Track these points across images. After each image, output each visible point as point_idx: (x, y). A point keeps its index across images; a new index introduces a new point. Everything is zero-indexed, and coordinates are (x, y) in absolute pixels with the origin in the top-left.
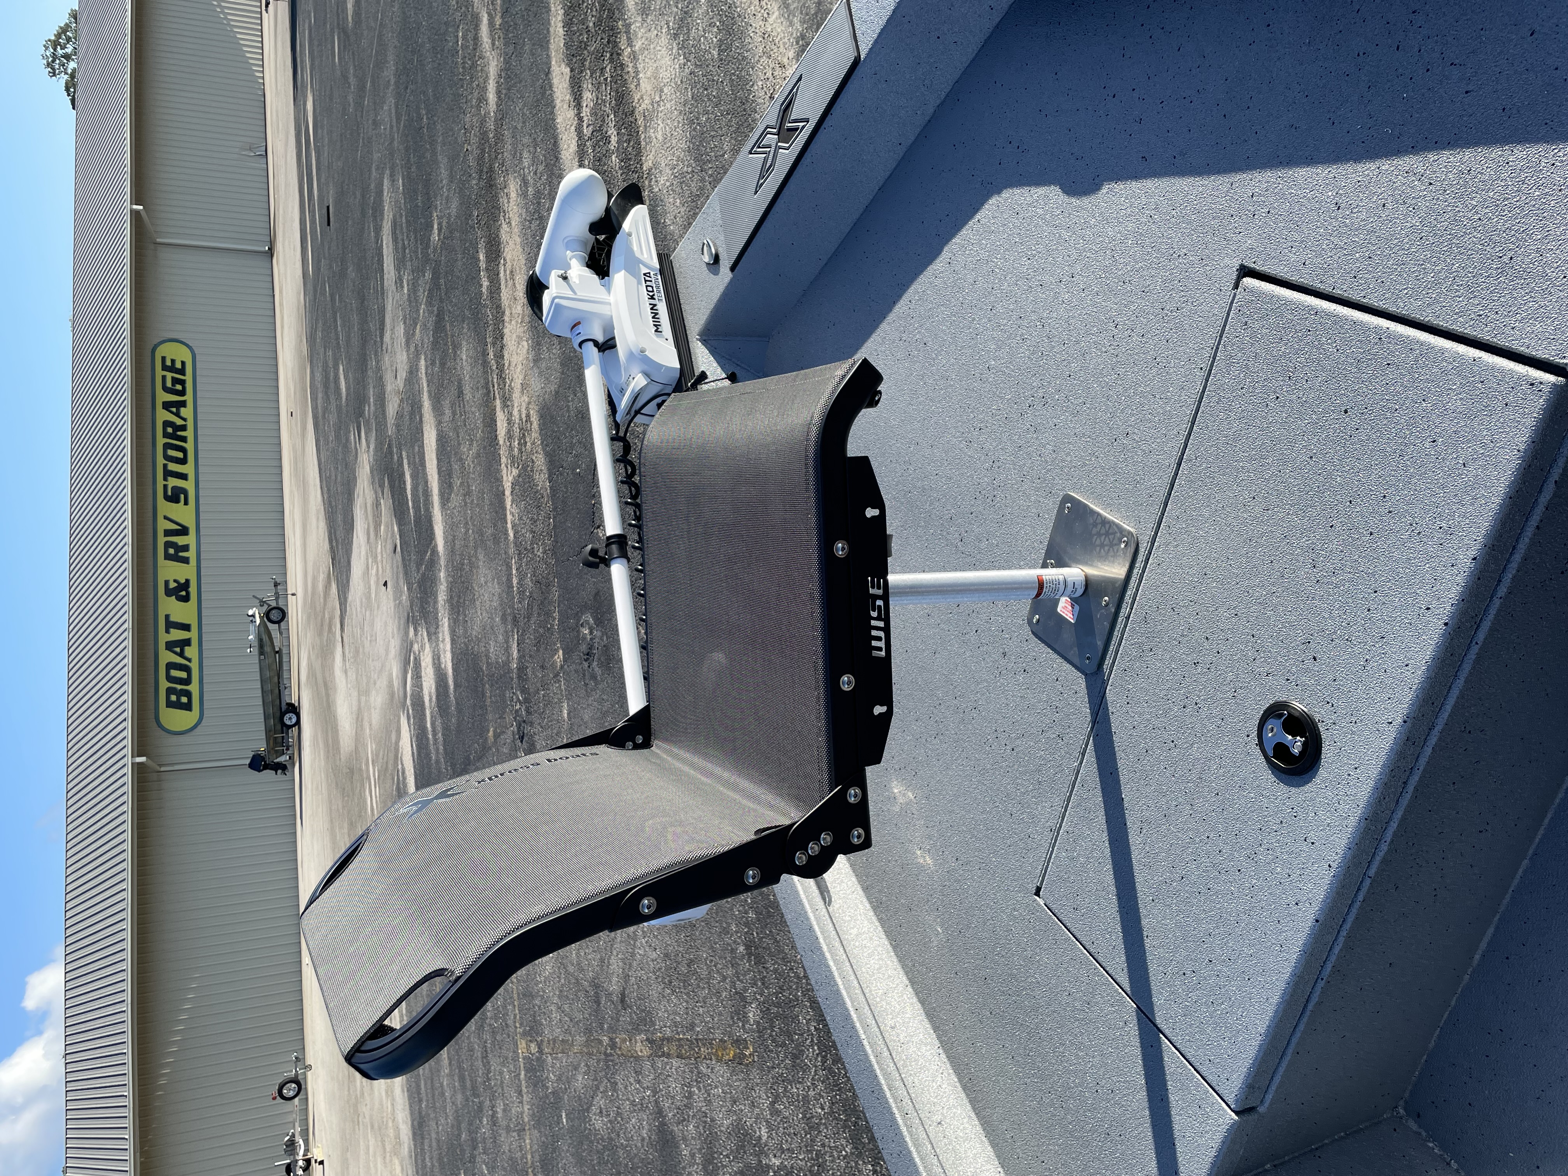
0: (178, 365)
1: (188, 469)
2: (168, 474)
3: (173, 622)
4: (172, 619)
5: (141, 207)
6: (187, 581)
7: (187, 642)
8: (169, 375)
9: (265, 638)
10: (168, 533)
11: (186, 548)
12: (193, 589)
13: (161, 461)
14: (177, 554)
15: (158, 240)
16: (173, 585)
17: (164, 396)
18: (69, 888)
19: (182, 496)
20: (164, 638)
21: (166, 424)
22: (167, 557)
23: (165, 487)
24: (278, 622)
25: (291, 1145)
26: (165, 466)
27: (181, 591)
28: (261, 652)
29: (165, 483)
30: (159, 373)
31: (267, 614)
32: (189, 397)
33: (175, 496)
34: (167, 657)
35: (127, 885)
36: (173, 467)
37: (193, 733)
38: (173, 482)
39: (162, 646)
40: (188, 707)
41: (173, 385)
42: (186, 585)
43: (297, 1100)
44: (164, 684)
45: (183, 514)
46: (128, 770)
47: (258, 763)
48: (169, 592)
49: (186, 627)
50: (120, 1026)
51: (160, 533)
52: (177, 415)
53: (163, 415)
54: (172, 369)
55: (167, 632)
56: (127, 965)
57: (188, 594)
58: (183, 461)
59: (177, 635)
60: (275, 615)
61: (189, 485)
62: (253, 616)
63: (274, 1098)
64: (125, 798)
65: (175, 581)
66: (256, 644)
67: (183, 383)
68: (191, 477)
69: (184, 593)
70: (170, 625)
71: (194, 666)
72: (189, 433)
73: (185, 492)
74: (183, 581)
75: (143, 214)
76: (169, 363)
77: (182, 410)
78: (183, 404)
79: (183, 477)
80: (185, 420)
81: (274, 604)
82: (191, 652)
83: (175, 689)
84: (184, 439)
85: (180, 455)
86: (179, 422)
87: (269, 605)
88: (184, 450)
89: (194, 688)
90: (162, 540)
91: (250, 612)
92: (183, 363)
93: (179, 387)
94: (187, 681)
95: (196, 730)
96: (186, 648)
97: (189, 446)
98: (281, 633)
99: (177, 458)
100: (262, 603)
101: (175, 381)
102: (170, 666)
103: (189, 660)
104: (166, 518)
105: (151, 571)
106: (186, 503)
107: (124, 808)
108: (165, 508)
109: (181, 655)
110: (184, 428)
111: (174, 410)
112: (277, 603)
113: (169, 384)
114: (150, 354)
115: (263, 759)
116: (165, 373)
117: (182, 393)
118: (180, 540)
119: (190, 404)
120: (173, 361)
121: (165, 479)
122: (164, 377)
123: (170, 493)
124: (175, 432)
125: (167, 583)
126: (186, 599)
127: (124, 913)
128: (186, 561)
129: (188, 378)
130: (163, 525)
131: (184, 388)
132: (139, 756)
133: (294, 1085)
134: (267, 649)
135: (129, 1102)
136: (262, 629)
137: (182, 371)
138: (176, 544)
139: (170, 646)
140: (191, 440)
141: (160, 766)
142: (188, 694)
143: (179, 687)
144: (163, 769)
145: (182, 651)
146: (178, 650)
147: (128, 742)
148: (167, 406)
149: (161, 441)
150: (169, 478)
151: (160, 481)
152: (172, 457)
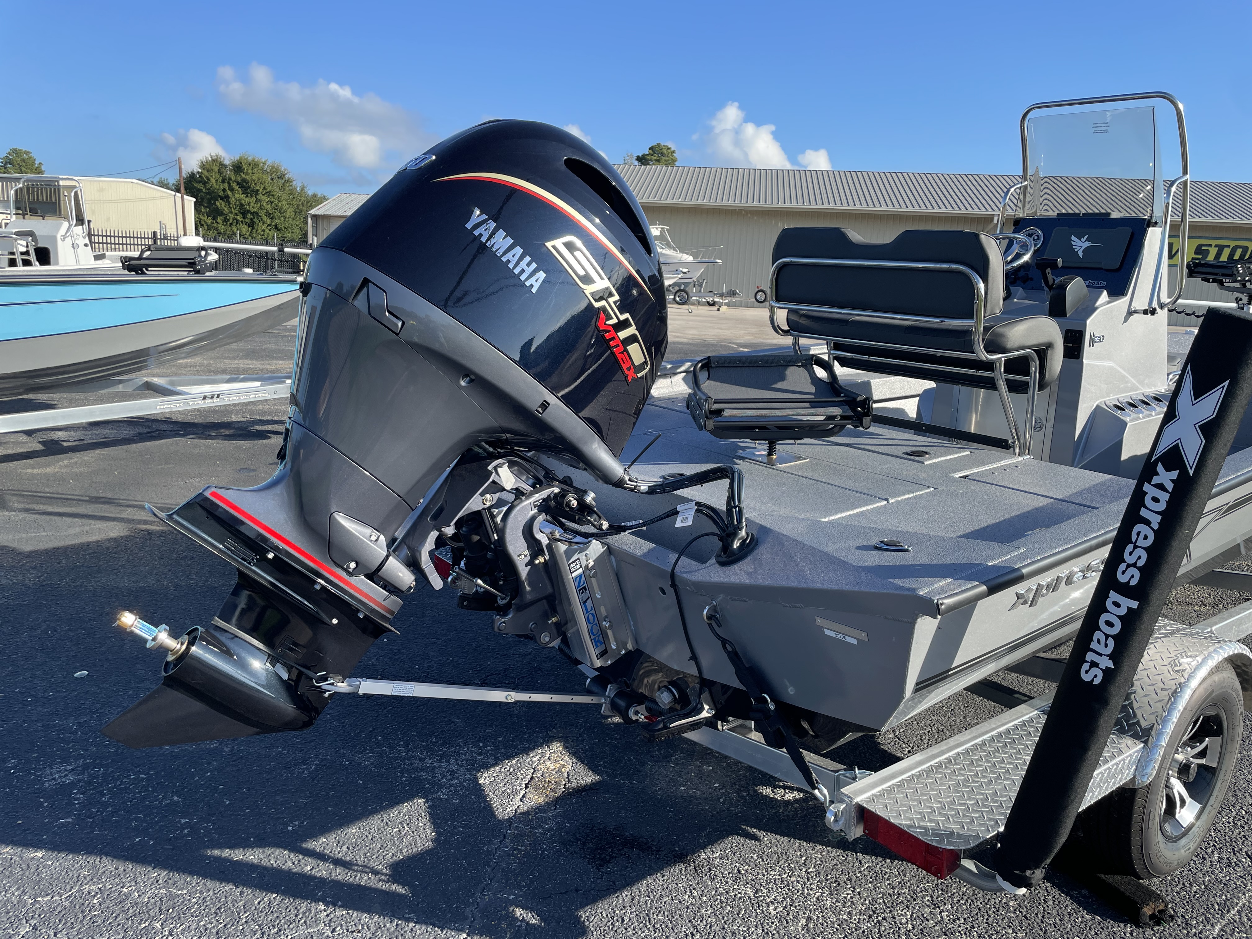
2: (1221, 248)
13: (1232, 244)
18: (911, 175)
19: (1201, 256)
23: (1210, 245)
25: (733, 294)
26: (1228, 246)
29: (1213, 246)
33: (1201, 252)
35: (910, 209)
38: (1214, 251)
43: (754, 300)
46: (990, 212)
50: (820, 201)
56: (858, 207)
58: (1231, 258)
63: (758, 287)
64: (970, 209)
73: (1204, 258)
79: (1217, 258)
85: (1237, 257)
99: (1234, 255)
106: (1194, 258)
107: (963, 209)
108: (1191, 245)
121: (1216, 246)
123: (1203, 248)
127: (892, 207)
133: (763, 299)
135: (775, 205)
151: (1214, 242)
152: (1235, 251)
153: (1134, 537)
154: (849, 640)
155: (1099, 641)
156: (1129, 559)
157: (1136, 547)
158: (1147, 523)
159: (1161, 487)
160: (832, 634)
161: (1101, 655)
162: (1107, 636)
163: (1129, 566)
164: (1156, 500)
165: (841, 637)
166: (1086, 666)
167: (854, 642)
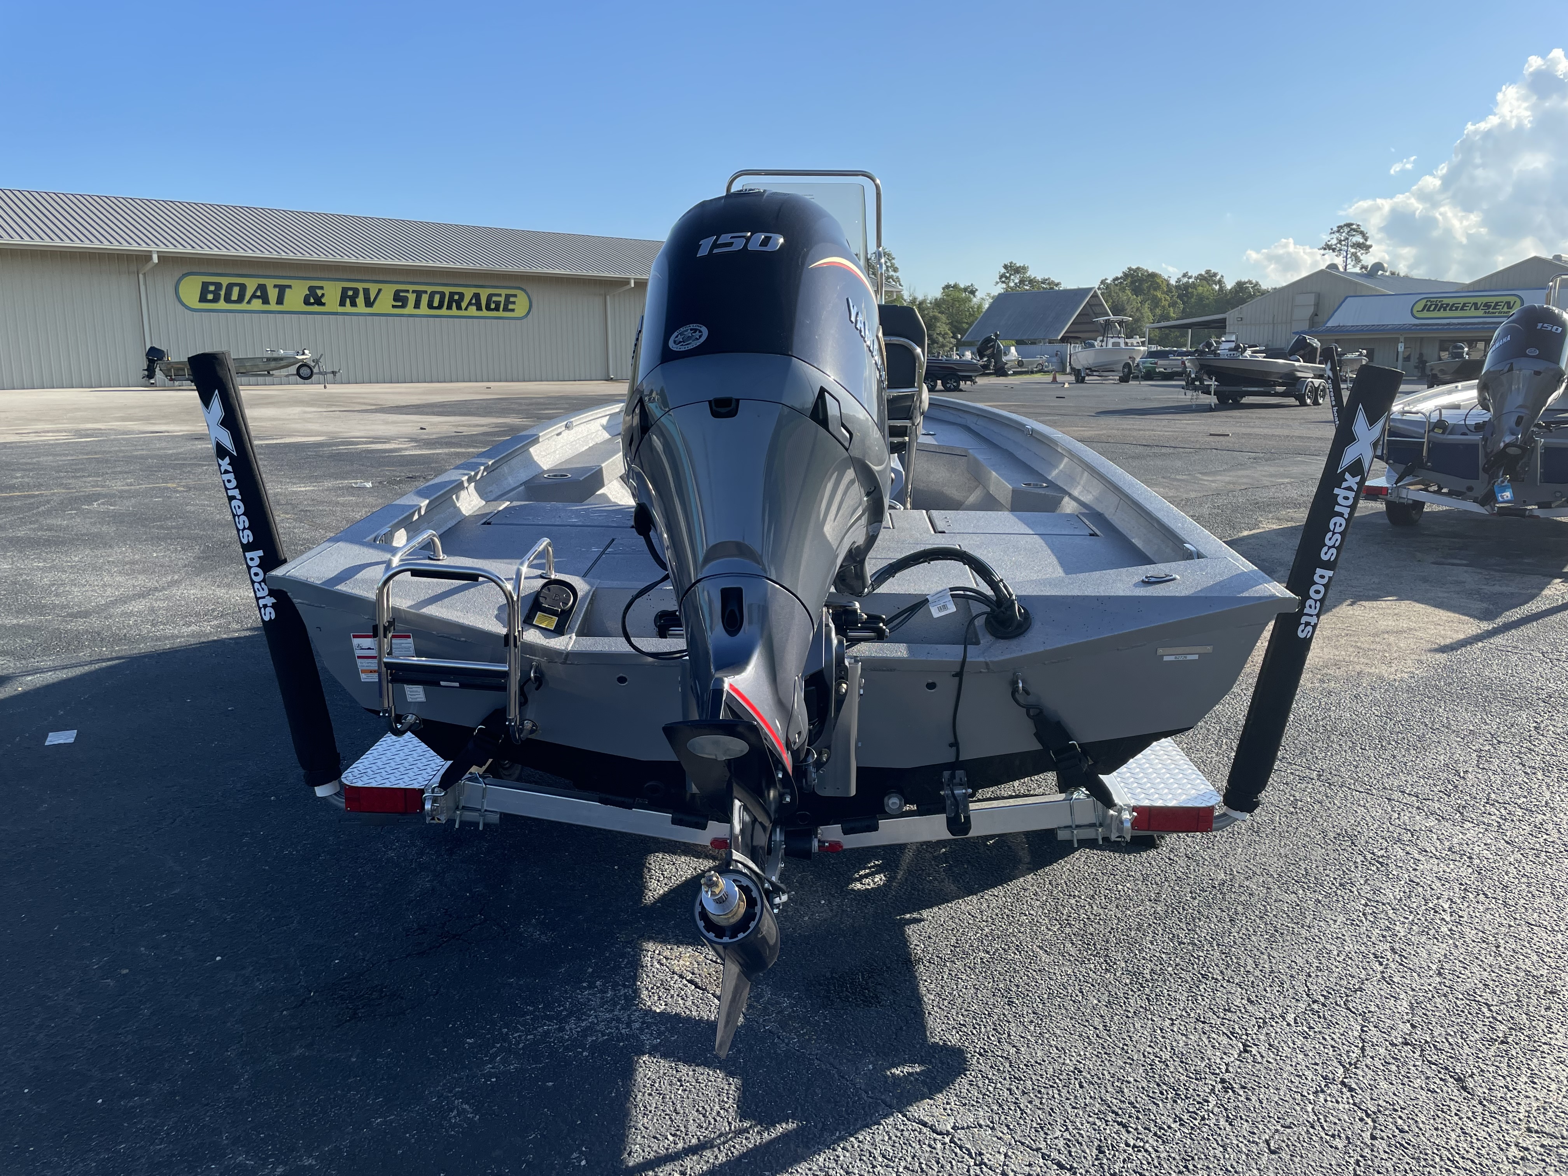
0: (511, 307)
1: (424, 309)
2: (419, 294)
3: (284, 292)
4: (287, 290)
5: (633, 285)
6: (324, 304)
7: (266, 301)
8: (502, 299)
9: (283, 363)
10: (366, 292)
11: (354, 304)
12: (316, 308)
13: (430, 289)
14: (348, 297)
15: (608, 297)
16: (319, 293)
17: (484, 295)
19: (400, 304)
20: (270, 283)
21: (462, 296)
22: (345, 290)
23: (407, 291)
24: (298, 374)
26: (426, 292)
27: (314, 298)
28: (269, 359)
29: (410, 291)
30: (504, 292)
31: (305, 365)
32: (485, 313)
33: (400, 299)
34: (251, 285)
36: (425, 299)
37: (177, 303)
38: (412, 298)
39: (262, 281)
40: (203, 299)
41: (494, 302)
42: (319, 302)
44: (225, 281)
45: (385, 302)
46: (144, 247)
47: (154, 356)
48: (311, 289)
49: (280, 301)
51: (366, 285)
52: (470, 304)
53: (468, 293)
54: (507, 301)
55: (275, 286)
57: (312, 304)
58: (430, 306)
59: (273, 294)
60: (305, 371)
61: (410, 309)
62: (304, 354)
65: (323, 295)
66: (275, 355)
67: (497, 309)
68: (417, 312)
69: (312, 301)
70: (282, 289)
71: (243, 306)
72: (454, 311)
73: (404, 306)
74: (323, 300)
75: (627, 287)
76: (512, 299)
77: (474, 308)
78: (479, 308)
79: (417, 305)
80: (466, 309)
81: (316, 370)
82: (257, 304)
83: (221, 289)
84: (449, 307)
85: (436, 304)
86: (464, 305)
87: (314, 367)
88: (440, 307)
89: (222, 305)
90: (360, 286)
91: (306, 352)
92: (513, 310)
93: (493, 306)
94: (228, 300)
95: (180, 306)
96: (261, 301)
97: (444, 311)
98: (287, 376)
99: (433, 301)
100: (317, 362)
101: (498, 304)
102: (243, 288)
103: (249, 302)
104: (380, 290)
105: (331, 276)
106: (394, 306)
108: (388, 291)
109: (254, 296)
110: (459, 308)
111: (474, 301)
112: (316, 373)
113: (494, 299)
114: (518, 285)
115: (161, 359)
116: (504, 296)
117: (488, 308)
118: (360, 300)
119: (479, 313)
120: (514, 303)
121: (413, 292)
122: (500, 295)
123: (402, 294)
124: (455, 301)
125: (322, 288)
126: (307, 302)
128: (342, 303)
129: (501, 313)
130: (373, 289)
131: (492, 310)
132: (158, 257)
134: (273, 364)
136: (292, 360)
137: (506, 309)
138: (357, 297)
139: (262, 288)
140: (449, 313)
141: (144, 274)
142: (216, 300)
143: (223, 293)
144: (141, 276)
145: (258, 297)
146: (259, 294)
147: (171, 249)
148: (477, 296)
149: (447, 290)
150: (415, 295)
151: (411, 288)
152: (433, 298)
153: (1332, 527)
154: (1189, 657)
155: (1310, 607)
156: (1329, 543)
157: (1334, 533)
158: (1341, 515)
159: (1349, 489)
160: (1172, 658)
161: (1312, 616)
162: (1316, 601)
163: (1330, 548)
164: (1346, 498)
165: (1181, 658)
166: (1302, 627)
167: (1196, 657)
